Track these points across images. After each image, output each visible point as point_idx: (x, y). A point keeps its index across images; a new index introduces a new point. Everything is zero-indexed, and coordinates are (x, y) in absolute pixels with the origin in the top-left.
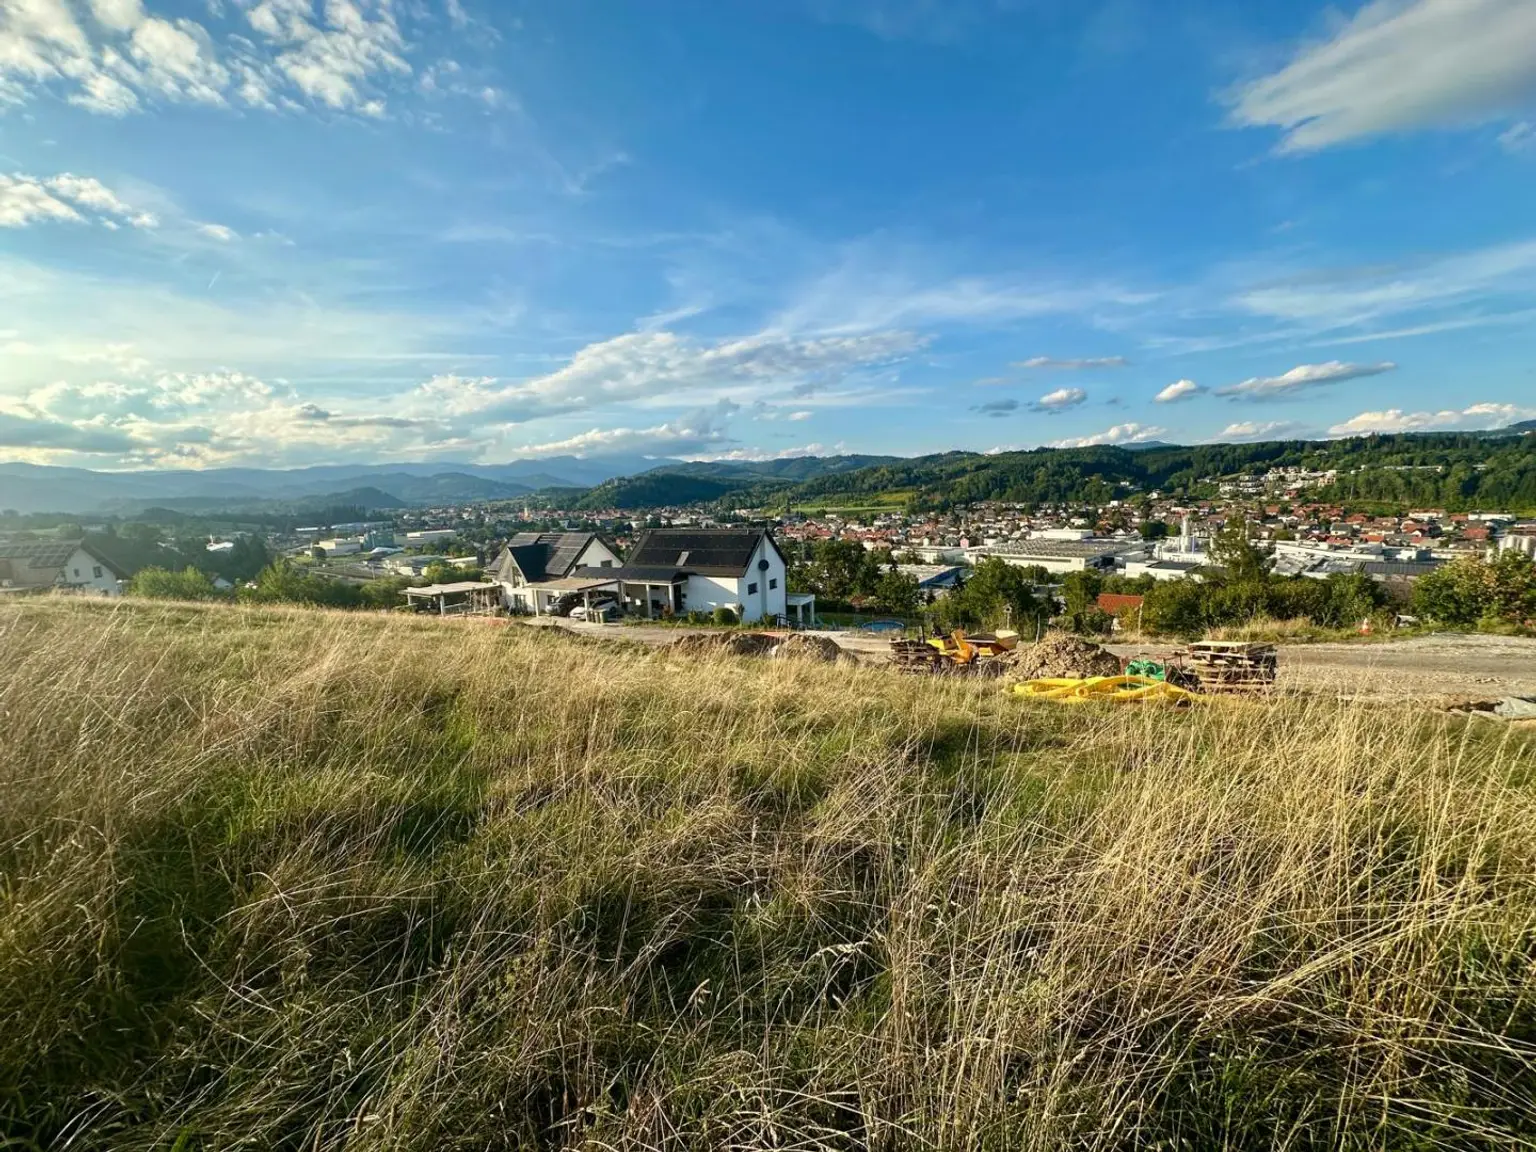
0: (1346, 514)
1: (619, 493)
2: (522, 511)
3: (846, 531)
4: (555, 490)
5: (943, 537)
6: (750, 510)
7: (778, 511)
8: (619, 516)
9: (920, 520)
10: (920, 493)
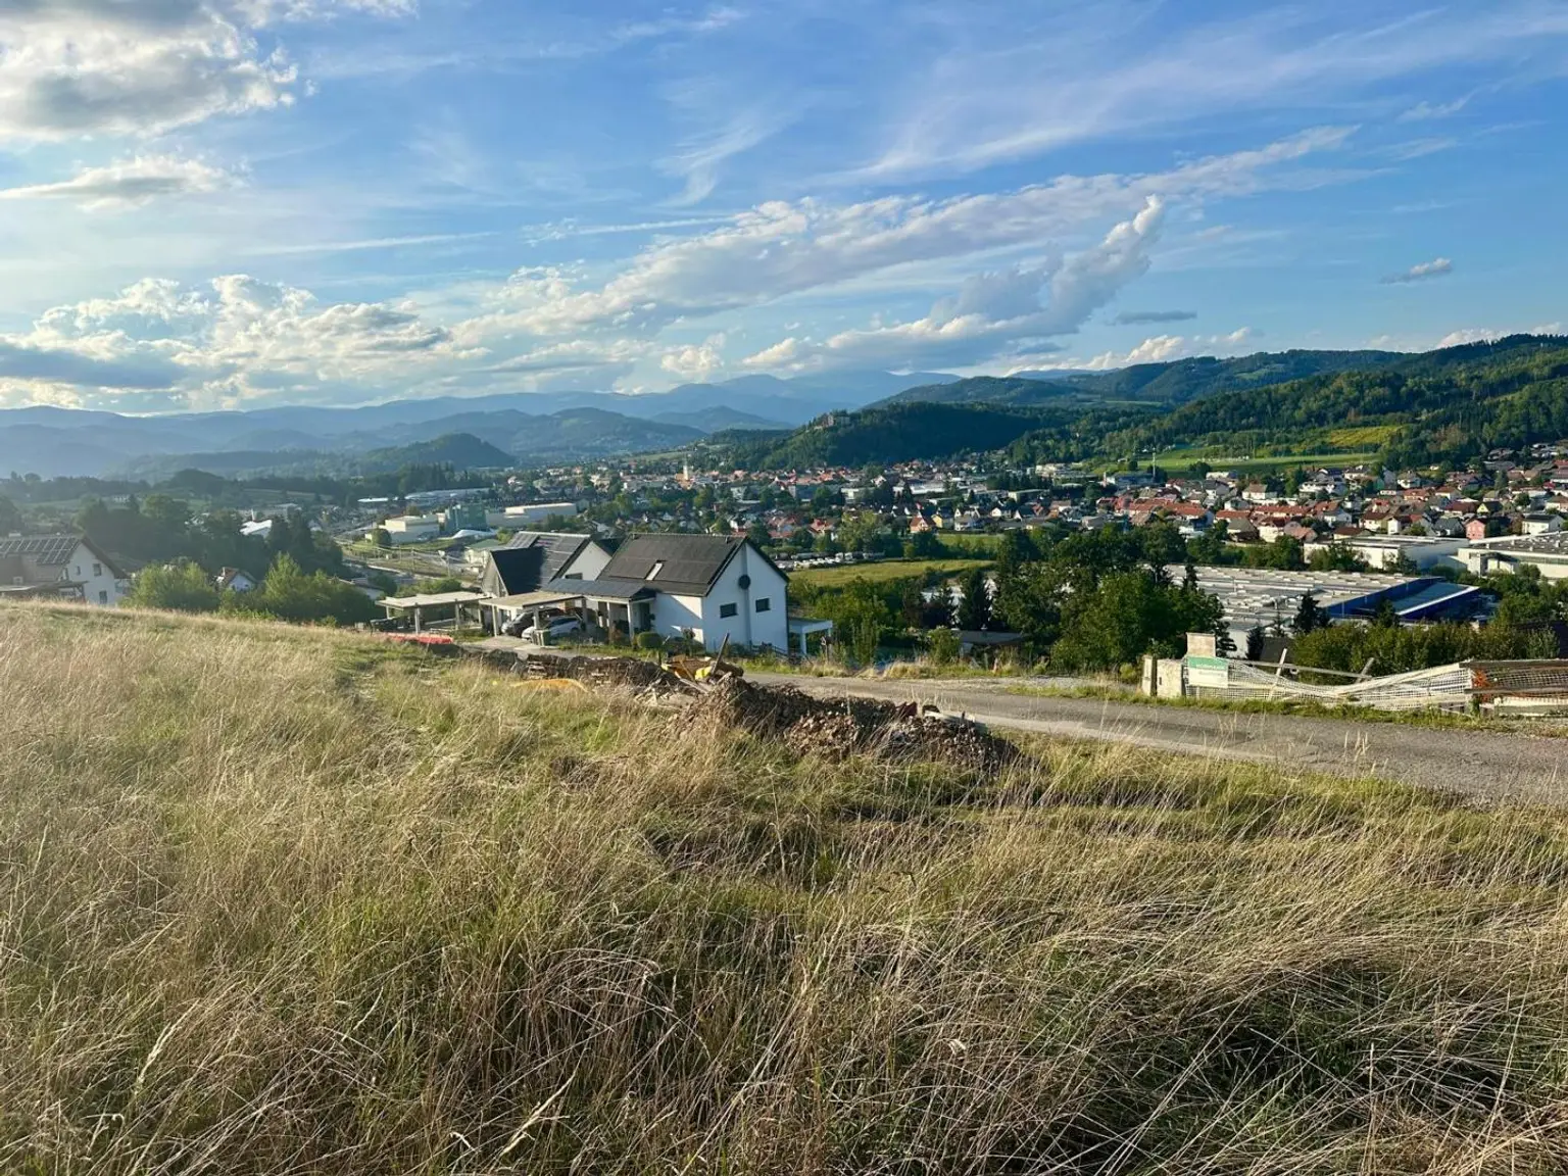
1: (834, 440)
2: (681, 471)
3: (1236, 504)
4: (737, 434)
5: (1435, 517)
6: (1062, 465)
7: (1114, 466)
8: (831, 478)
9: (1401, 483)
10: (1414, 426)
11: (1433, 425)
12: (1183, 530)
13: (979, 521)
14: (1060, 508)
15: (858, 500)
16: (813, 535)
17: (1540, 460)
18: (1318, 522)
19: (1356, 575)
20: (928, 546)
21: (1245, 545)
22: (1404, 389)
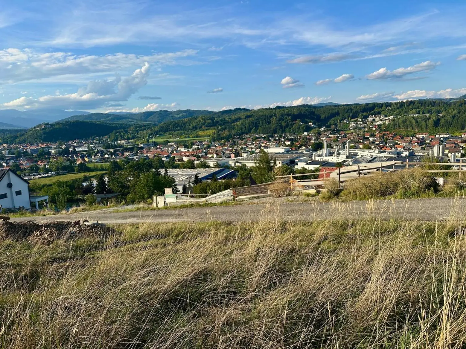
0: (394, 136)
3: (177, 151)
5: (224, 153)
6: (126, 141)
7: (142, 141)
8: (44, 146)
9: (216, 145)
10: (218, 130)
12: (163, 159)
13: (101, 159)
14: (127, 154)
15: (56, 153)
16: (39, 166)
17: (244, 139)
18: (197, 155)
19: (207, 169)
20: (83, 168)
21: (180, 163)
22: (215, 121)
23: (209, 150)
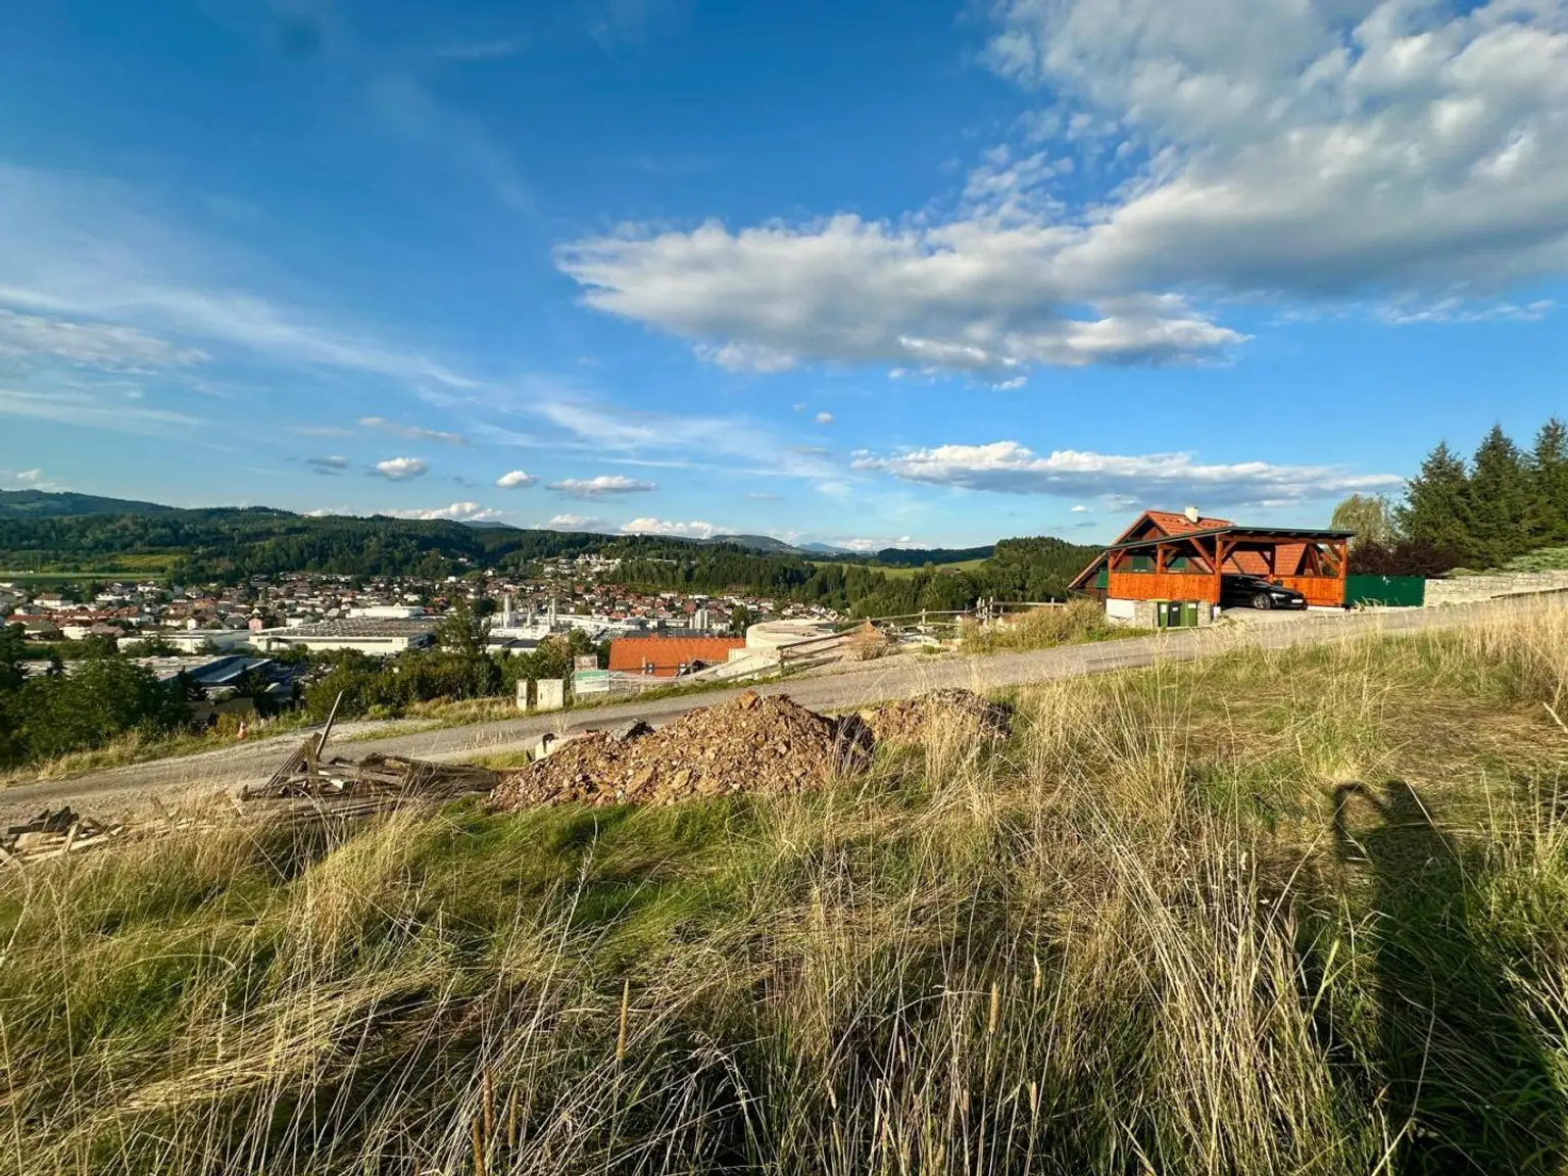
0: (625, 594)
3: (28, 610)
5: (223, 617)
9: (189, 595)
10: (194, 557)
11: (208, 557)
17: (286, 582)
18: (122, 622)
21: (49, 642)
22: (182, 531)
23: (164, 609)
